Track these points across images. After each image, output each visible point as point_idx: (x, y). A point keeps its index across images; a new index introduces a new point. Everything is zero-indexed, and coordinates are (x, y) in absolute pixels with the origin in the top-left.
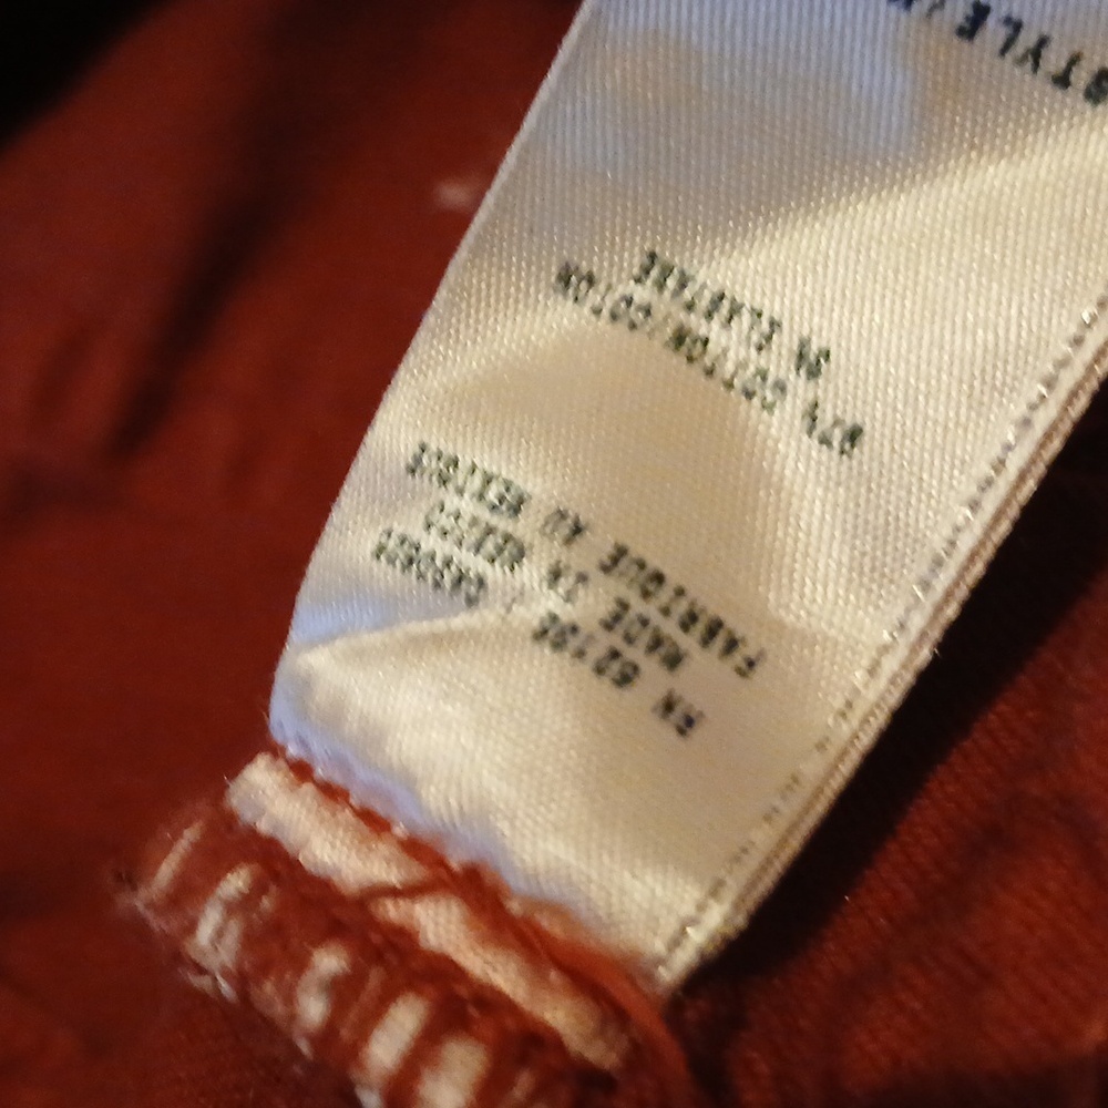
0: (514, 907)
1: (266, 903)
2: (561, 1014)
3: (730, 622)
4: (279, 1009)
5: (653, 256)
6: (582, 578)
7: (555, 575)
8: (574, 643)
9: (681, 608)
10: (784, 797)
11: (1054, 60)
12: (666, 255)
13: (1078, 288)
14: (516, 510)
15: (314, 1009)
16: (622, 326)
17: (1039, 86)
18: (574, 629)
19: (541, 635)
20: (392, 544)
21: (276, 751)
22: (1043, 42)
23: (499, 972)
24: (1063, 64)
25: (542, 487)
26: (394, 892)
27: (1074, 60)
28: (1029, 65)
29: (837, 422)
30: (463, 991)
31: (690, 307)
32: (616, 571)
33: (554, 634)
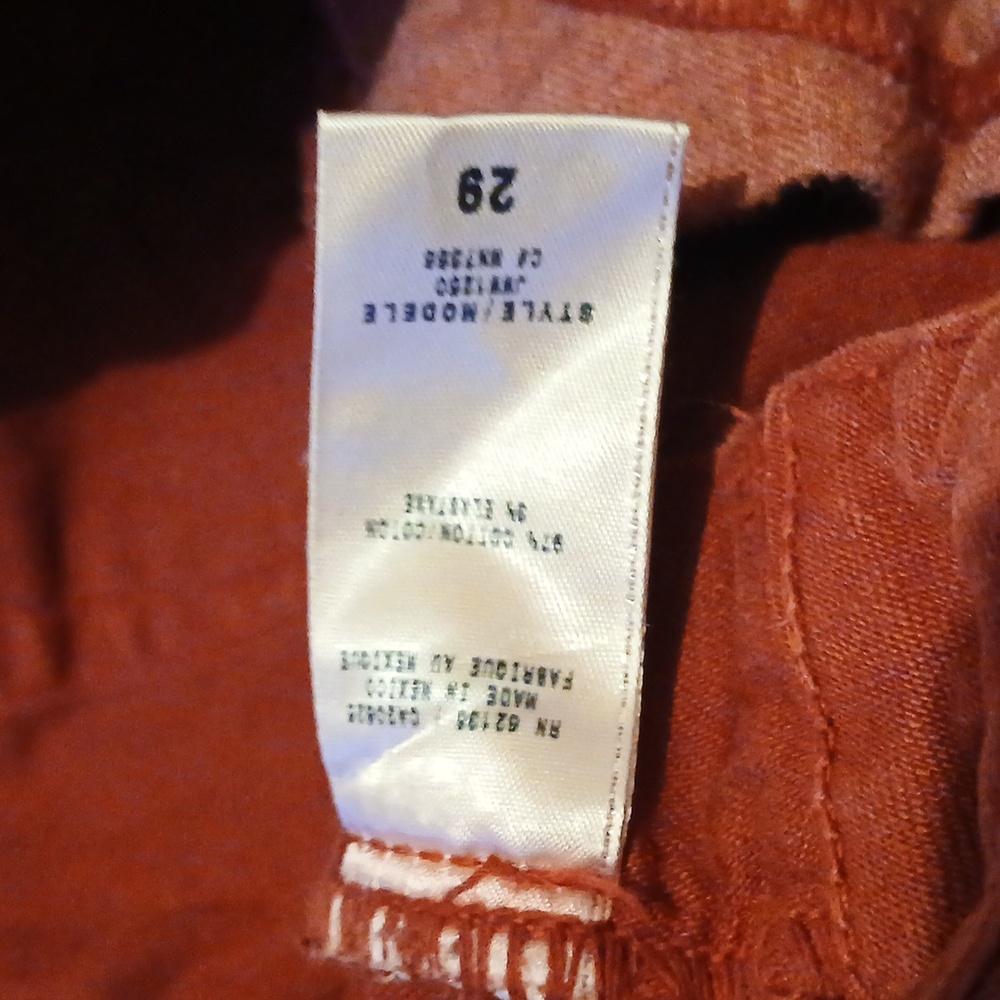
0: (522, 866)
1: (401, 924)
2: (572, 906)
3: (548, 665)
4: (437, 975)
5: (409, 496)
6: (465, 685)
7: (451, 690)
8: (479, 721)
9: (521, 672)
10: (620, 740)
11: (557, 311)
12: (414, 491)
13: (628, 417)
14: (411, 665)
15: (453, 965)
16: (413, 539)
17: (556, 326)
18: (474, 714)
19: (461, 725)
20: (356, 710)
21: (356, 839)
22: (547, 306)
23: (532, 901)
24: (563, 311)
25: (419, 646)
26: (460, 889)
27: (567, 307)
28: (546, 319)
29: (546, 537)
30: (519, 921)
31: (442, 513)
32: (480, 674)
33: (468, 722)
